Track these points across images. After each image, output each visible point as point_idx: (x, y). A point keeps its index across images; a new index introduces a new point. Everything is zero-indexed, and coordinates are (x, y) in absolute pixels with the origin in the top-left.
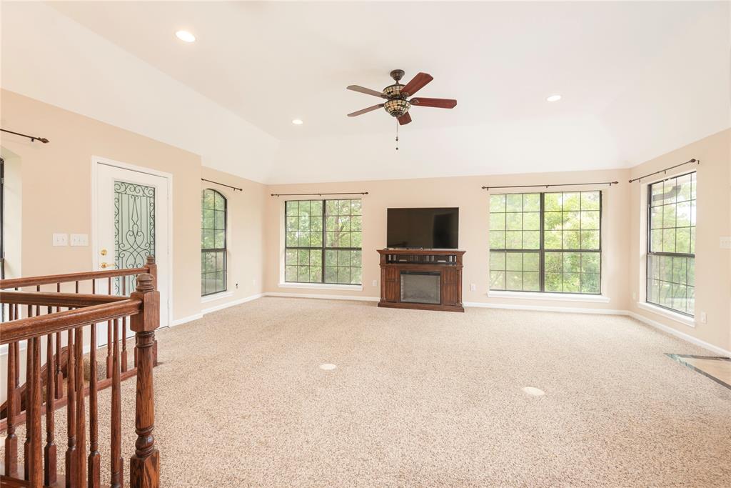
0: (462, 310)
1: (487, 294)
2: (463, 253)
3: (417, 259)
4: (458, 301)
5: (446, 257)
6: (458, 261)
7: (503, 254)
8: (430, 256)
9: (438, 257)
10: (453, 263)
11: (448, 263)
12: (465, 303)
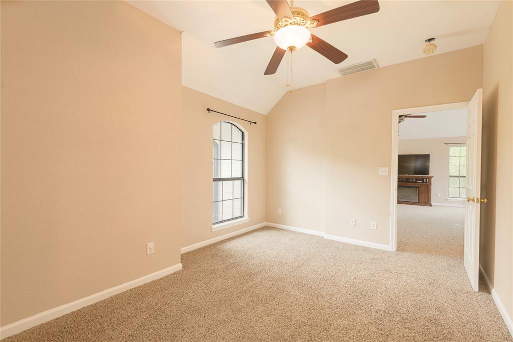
0: (431, 206)
1: (447, 199)
2: (432, 177)
3: (404, 180)
4: (429, 201)
5: (422, 180)
6: (429, 181)
7: (458, 178)
8: (412, 179)
9: (417, 179)
10: (426, 182)
11: (423, 182)
12: (433, 203)
